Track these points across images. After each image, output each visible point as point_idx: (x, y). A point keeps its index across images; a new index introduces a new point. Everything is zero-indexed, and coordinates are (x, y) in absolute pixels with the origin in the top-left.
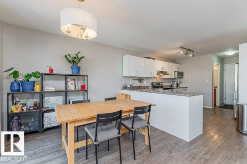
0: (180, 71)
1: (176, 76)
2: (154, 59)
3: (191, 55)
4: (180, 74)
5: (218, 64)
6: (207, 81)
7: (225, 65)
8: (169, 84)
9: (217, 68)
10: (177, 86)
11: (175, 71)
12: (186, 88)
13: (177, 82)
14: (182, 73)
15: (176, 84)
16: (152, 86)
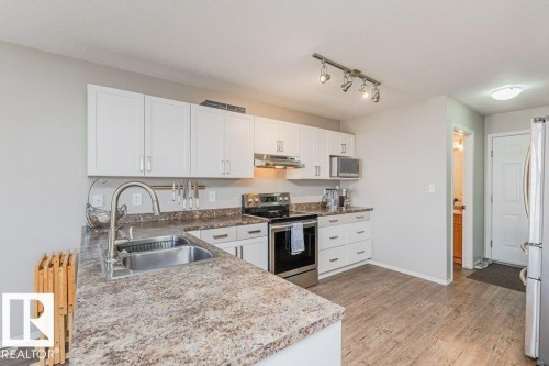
0: (351, 154)
1: (335, 173)
2: (241, 110)
3: (366, 96)
4: (349, 166)
5: (466, 134)
6: (432, 189)
7: (489, 137)
8: (318, 199)
9: (463, 146)
10: (341, 204)
11: (331, 156)
12: (368, 210)
13: (341, 190)
14: (355, 160)
15: (337, 197)
16: (243, 207)
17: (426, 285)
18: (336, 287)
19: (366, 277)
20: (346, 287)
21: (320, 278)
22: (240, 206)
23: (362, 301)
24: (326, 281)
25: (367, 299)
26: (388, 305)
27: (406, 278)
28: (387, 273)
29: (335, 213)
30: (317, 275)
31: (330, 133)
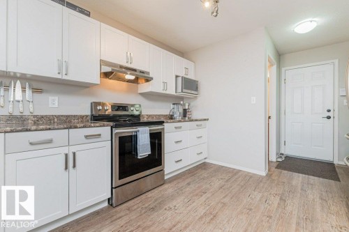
0: (191, 76)
1: (180, 90)
2: (85, 12)
4: (190, 85)
6: (253, 101)
7: (283, 69)
8: (166, 112)
10: (185, 115)
11: (177, 77)
12: (205, 120)
13: (184, 105)
14: (195, 81)
15: (181, 110)
16: (92, 115)
17: (251, 177)
18: (180, 185)
19: (204, 174)
20: (189, 184)
21: (166, 178)
22: (89, 113)
23: (203, 198)
24: (171, 180)
25: (208, 195)
26: (226, 200)
27: (235, 173)
28: (220, 169)
29: (180, 121)
30: (163, 175)
31: (175, 57)
